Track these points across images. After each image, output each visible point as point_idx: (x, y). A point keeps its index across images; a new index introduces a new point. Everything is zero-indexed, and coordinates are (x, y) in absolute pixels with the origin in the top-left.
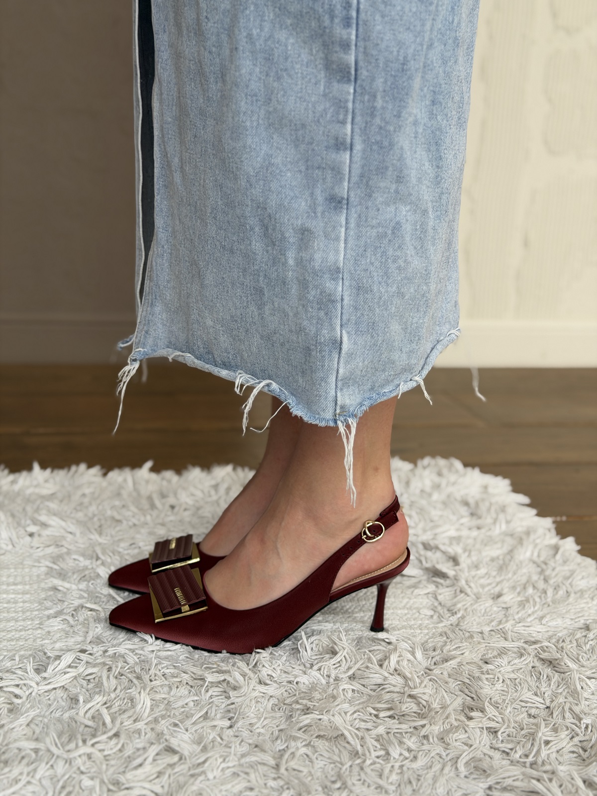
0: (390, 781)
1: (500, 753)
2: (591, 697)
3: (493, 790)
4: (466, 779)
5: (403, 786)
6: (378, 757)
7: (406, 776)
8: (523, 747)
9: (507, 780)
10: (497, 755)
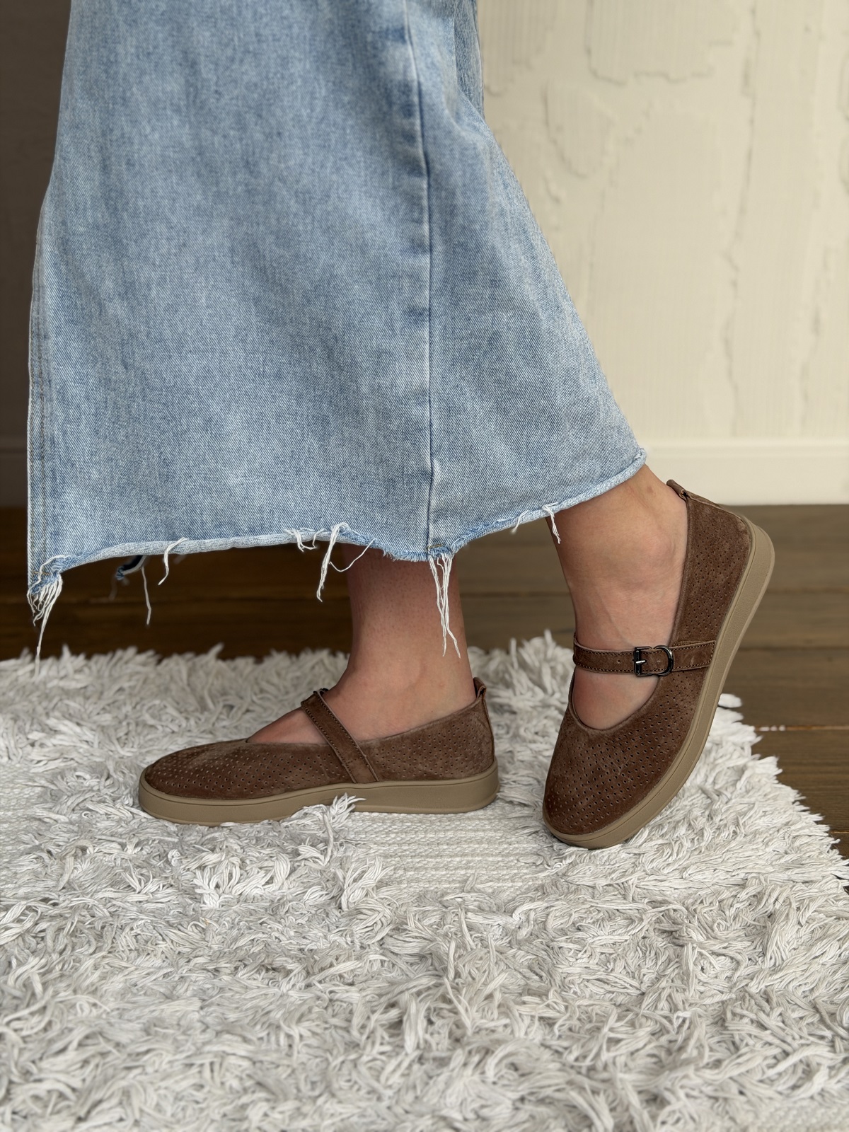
0: (390, 1082)
1: (551, 1052)
2: (711, 981)
3: (526, 1102)
4: (492, 1086)
5: (403, 1092)
6: (382, 1053)
7: (412, 1078)
8: (582, 1047)
9: (543, 1090)
10: (547, 1055)
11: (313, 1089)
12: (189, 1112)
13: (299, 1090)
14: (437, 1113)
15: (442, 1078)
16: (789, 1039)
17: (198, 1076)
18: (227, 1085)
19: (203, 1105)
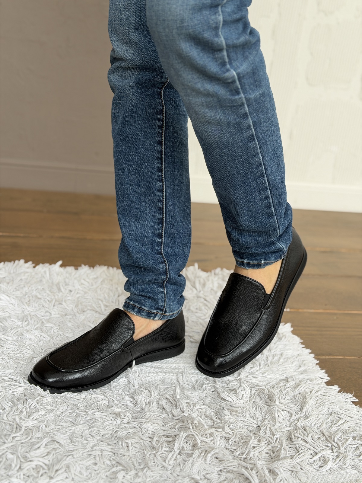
1: (229, 451)
2: (282, 421)
3: (222, 472)
4: (209, 465)
6: (165, 451)
8: (241, 449)
9: (229, 467)
10: (227, 452)
11: (140, 465)
12: (93, 475)
13: (135, 466)
14: (190, 476)
15: (190, 462)
16: (317, 448)
17: (94, 459)
18: (106, 463)
19: (98, 472)
